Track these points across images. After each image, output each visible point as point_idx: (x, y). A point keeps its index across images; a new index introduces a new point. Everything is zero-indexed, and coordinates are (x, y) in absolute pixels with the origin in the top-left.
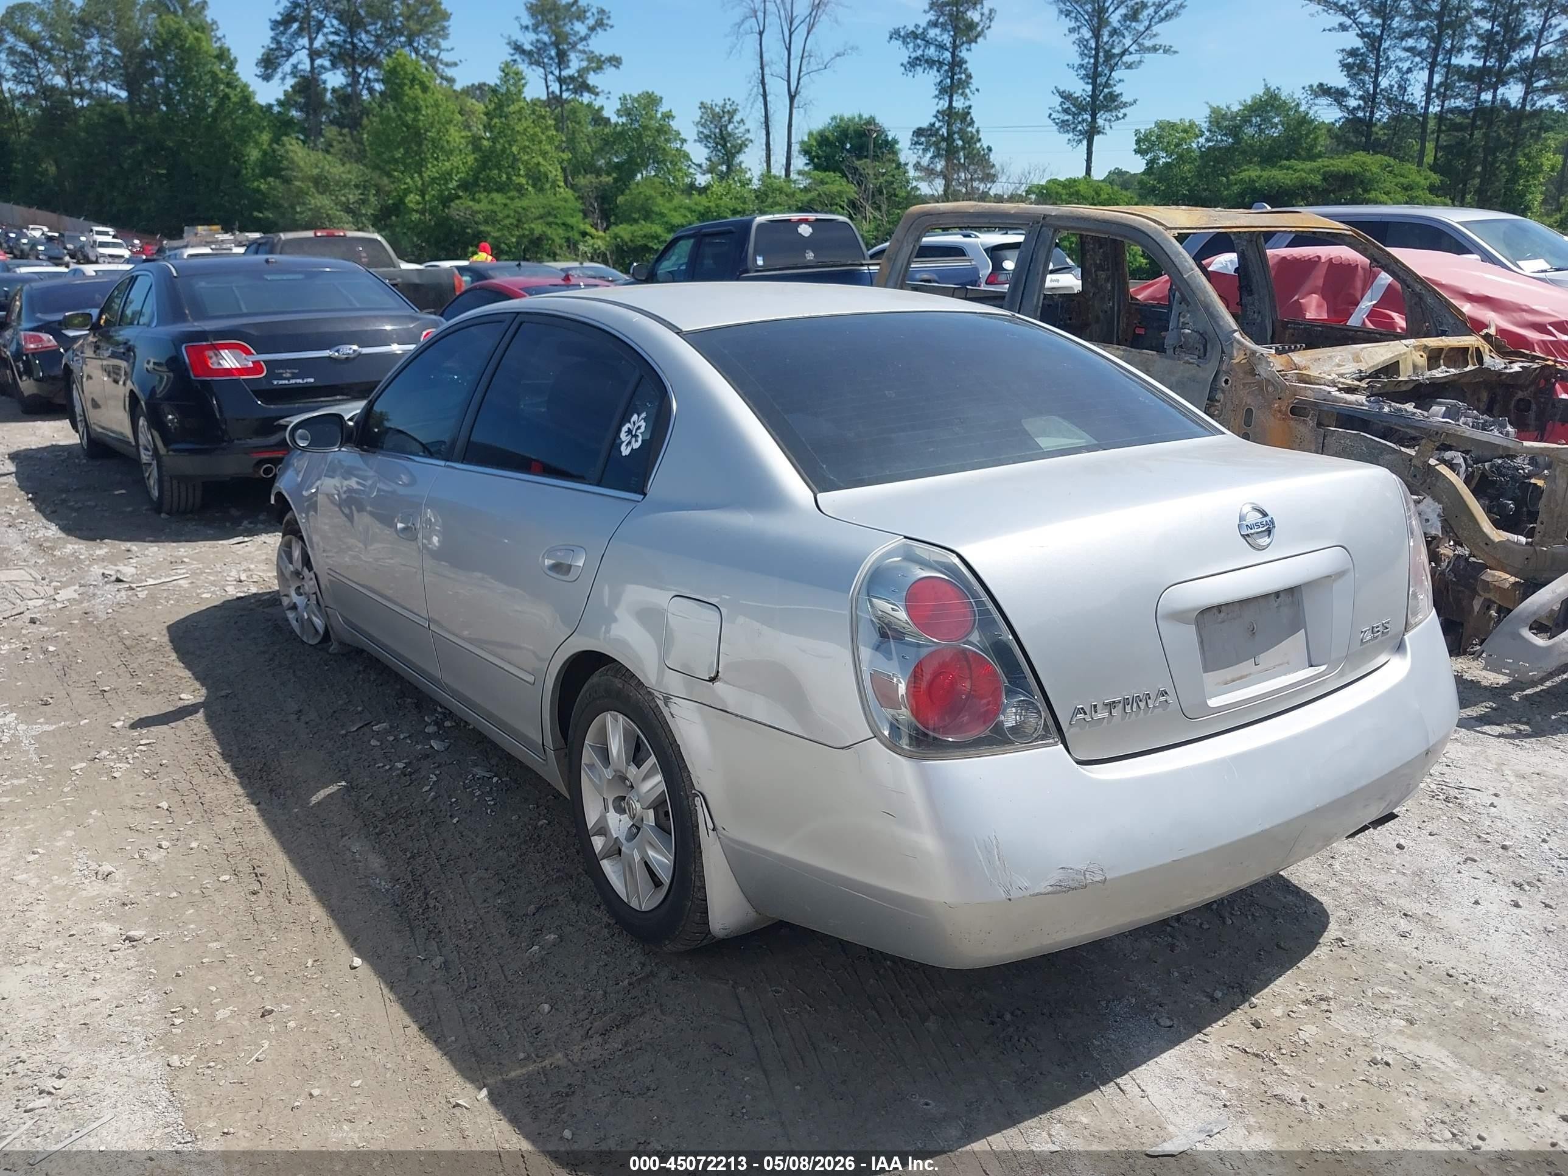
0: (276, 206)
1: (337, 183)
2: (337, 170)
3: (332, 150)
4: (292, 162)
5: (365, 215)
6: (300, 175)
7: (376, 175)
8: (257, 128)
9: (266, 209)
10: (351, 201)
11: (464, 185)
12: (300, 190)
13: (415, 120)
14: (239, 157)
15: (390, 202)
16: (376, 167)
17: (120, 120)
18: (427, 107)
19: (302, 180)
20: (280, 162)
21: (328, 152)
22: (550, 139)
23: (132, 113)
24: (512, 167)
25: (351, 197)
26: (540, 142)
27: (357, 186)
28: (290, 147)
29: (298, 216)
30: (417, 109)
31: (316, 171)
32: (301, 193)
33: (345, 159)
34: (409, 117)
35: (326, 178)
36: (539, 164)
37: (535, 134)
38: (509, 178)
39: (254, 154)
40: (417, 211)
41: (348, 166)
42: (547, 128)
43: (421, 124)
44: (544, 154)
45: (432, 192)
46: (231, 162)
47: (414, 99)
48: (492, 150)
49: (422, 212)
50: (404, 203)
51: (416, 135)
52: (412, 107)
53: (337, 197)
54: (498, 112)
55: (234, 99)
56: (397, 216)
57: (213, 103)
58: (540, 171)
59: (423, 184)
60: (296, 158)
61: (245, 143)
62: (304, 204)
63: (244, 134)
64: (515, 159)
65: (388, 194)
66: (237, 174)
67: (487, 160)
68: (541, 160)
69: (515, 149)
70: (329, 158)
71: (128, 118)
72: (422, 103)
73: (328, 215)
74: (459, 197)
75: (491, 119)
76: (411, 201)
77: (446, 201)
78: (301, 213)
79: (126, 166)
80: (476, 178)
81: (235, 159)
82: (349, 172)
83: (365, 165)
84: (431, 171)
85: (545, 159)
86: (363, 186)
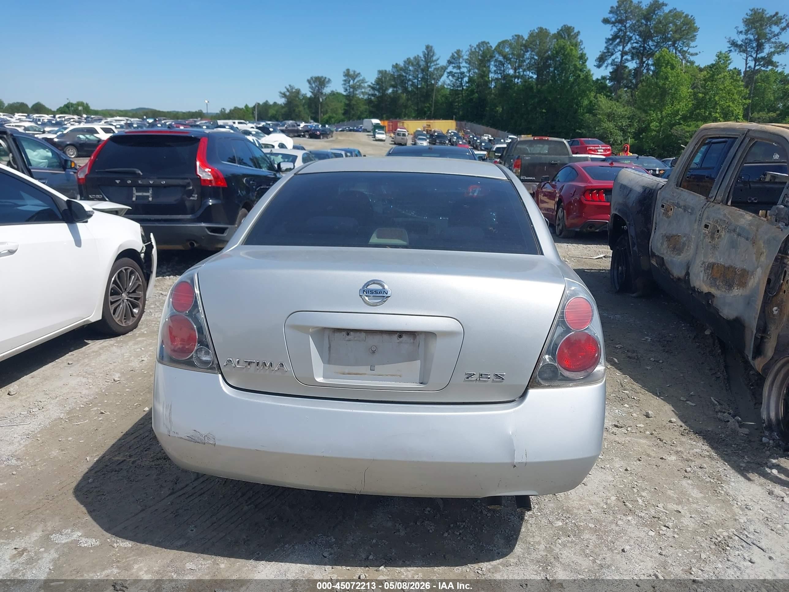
0: (588, 127)
1: (619, 116)
2: (621, 110)
3: (620, 100)
4: (599, 106)
5: (629, 132)
6: (601, 112)
7: (638, 112)
8: (589, 90)
9: (583, 129)
10: (624, 125)
11: (685, 118)
12: (600, 119)
13: (664, 84)
14: (579, 104)
15: (644, 126)
16: (639, 108)
17: (532, 88)
18: (672, 77)
19: (602, 115)
20: (594, 106)
21: (618, 101)
22: (739, 93)
23: (537, 85)
24: (714, 108)
25: (624, 124)
26: (733, 94)
27: (629, 118)
28: (599, 99)
29: (596, 132)
30: (667, 78)
31: (609, 110)
32: (600, 121)
33: (626, 105)
34: (661, 83)
35: (614, 114)
36: (729, 106)
37: (730, 90)
38: (710, 114)
39: (586, 102)
40: (655, 131)
41: (626, 108)
42: (739, 86)
43: (667, 86)
44: (733, 101)
45: (665, 121)
46: (574, 106)
47: (666, 73)
48: (703, 99)
49: (658, 132)
50: (650, 126)
51: (663, 93)
52: (664, 77)
53: (617, 123)
54: (711, 78)
55: (582, 77)
56: (645, 133)
57: (571, 79)
58: (729, 110)
59: (662, 117)
60: (601, 104)
61: (582, 98)
62: (600, 126)
63: (583, 94)
64: (716, 104)
65: (644, 122)
66: (576, 112)
67: (700, 104)
68: (731, 104)
69: (717, 98)
70: (617, 104)
71: (535, 87)
72: (669, 75)
73: (611, 132)
74: (680, 124)
75: (706, 83)
76: (653, 126)
77: (672, 126)
78: (598, 131)
79: (529, 109)
80: (692, 113)
81: (577, 105)
82: (626, 111)
83: (635, 108)
84: (668, 110)
85: (733, 103)
86: (631, 118)
